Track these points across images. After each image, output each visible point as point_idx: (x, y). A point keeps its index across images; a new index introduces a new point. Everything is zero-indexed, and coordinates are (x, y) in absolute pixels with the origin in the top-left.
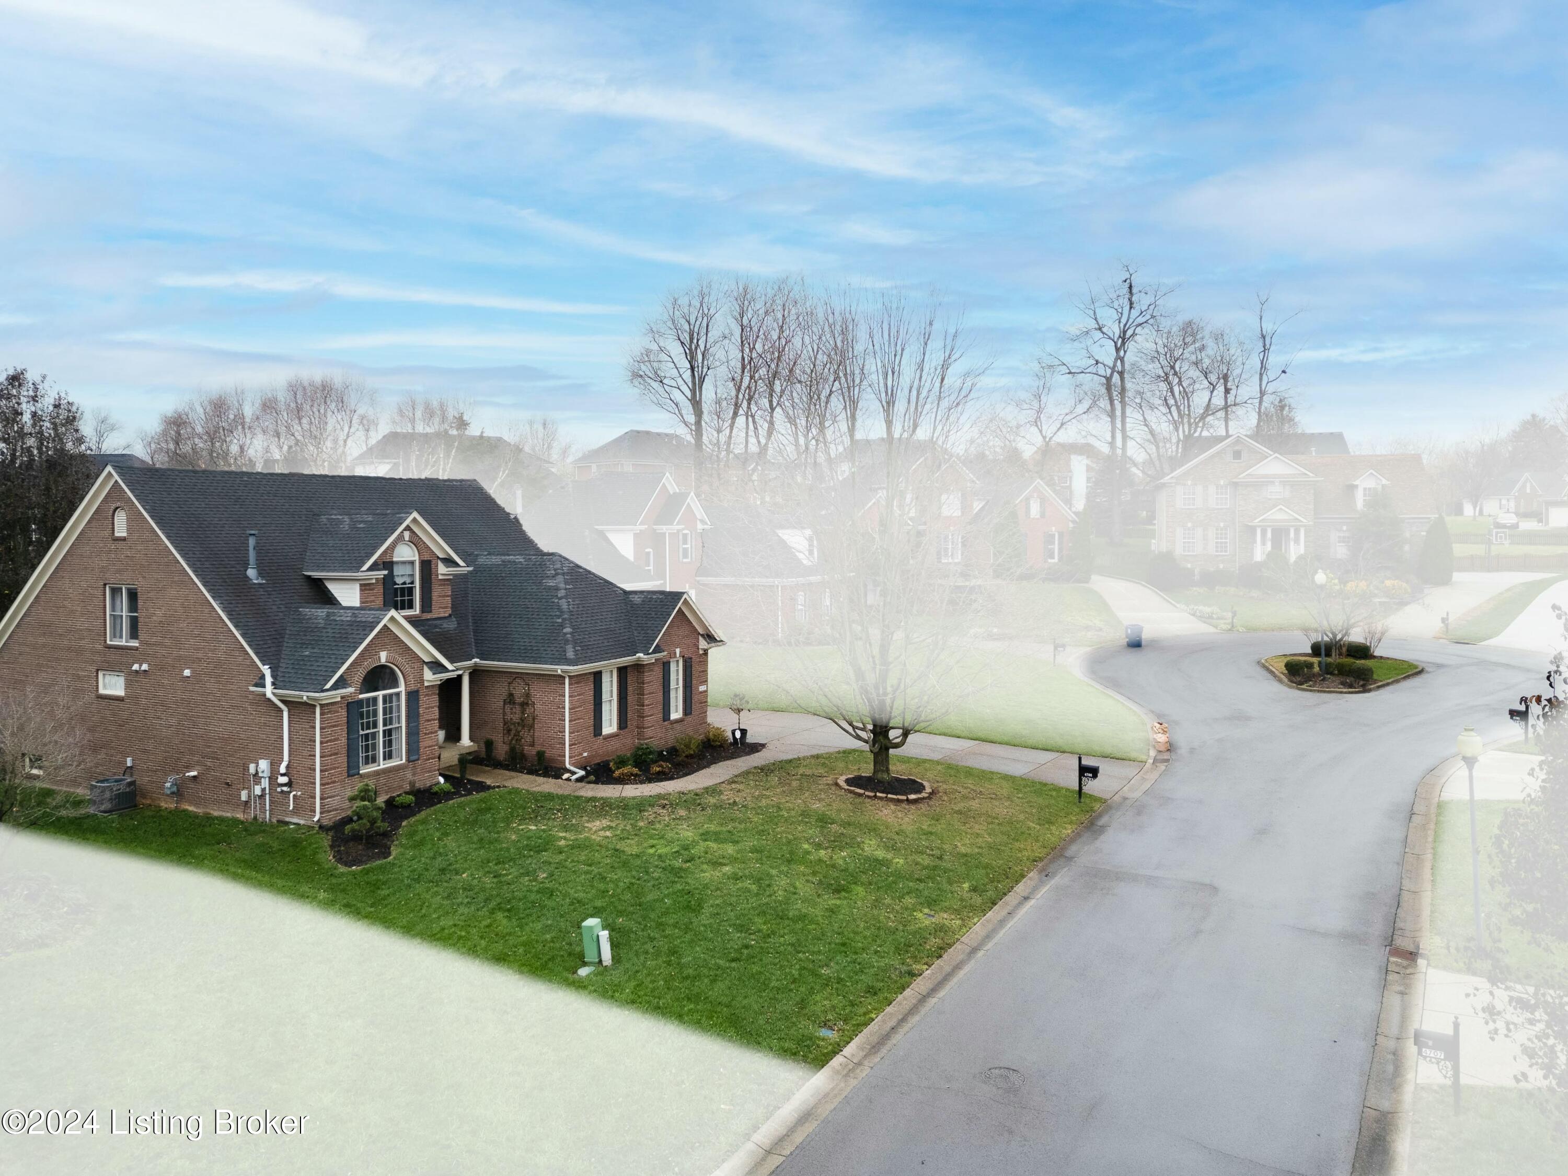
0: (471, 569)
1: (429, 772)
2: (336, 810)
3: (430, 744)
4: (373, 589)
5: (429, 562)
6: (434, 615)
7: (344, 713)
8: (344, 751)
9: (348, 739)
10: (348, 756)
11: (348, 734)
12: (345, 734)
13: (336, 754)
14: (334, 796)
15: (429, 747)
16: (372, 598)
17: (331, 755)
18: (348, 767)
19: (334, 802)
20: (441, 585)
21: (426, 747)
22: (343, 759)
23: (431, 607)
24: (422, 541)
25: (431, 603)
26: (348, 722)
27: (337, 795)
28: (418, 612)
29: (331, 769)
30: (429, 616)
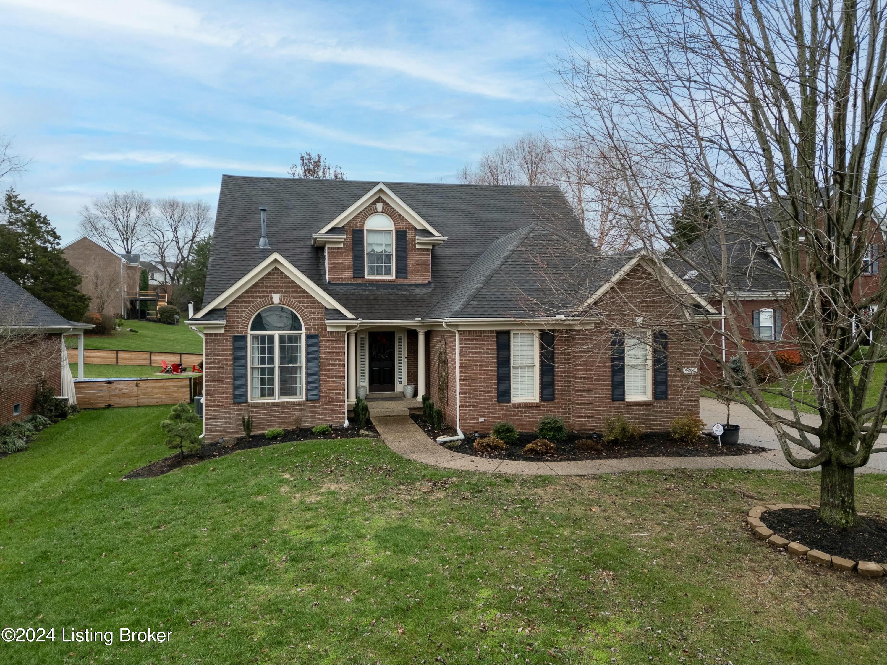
0: (445, 239)
1: (334, 413)
2: (220, 431)
3: (335, 388)
4: (342, 253)
5: (405, 232)
6: (411, 280)
7: (229, 345)
8: (230, 379)
9: (234, 369)
10: (234, 385)
11: (234, 363)
12: (230, 364)
13: (222, 381)
14: (218, 419)
15: (333, 390)
16: (341, 261)
17: (214, 381)
18: (234, 394)
19: (218, 424)
20: (417, 254)
21: (329, 390)
22: (228, 388)
23: (406, 273)
24: (397, 212)
25: (407, 270)
26: (234, 353)
27: (221, 418)
28: (394, 277)
29: (215, 394)
30: (405, 281)
